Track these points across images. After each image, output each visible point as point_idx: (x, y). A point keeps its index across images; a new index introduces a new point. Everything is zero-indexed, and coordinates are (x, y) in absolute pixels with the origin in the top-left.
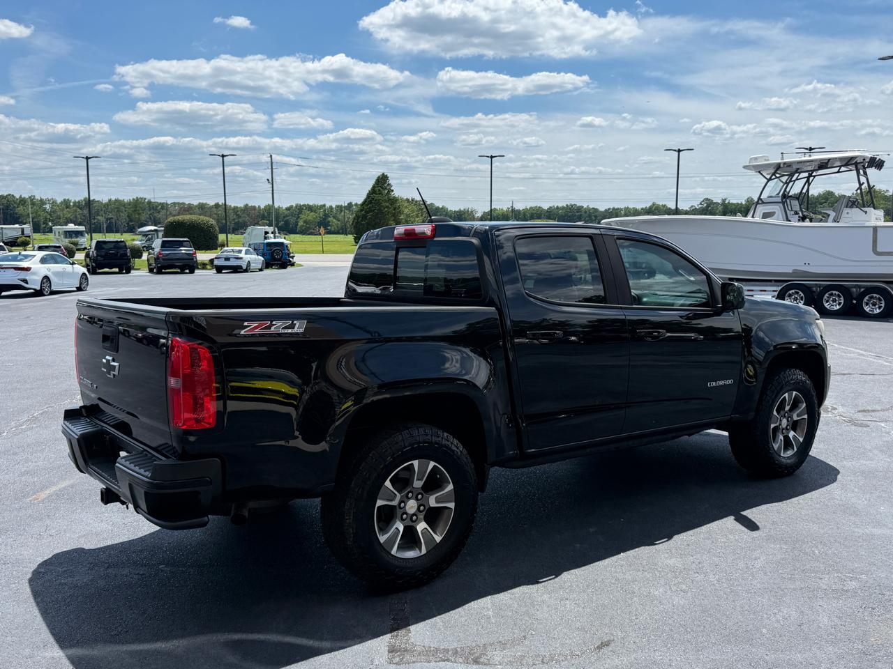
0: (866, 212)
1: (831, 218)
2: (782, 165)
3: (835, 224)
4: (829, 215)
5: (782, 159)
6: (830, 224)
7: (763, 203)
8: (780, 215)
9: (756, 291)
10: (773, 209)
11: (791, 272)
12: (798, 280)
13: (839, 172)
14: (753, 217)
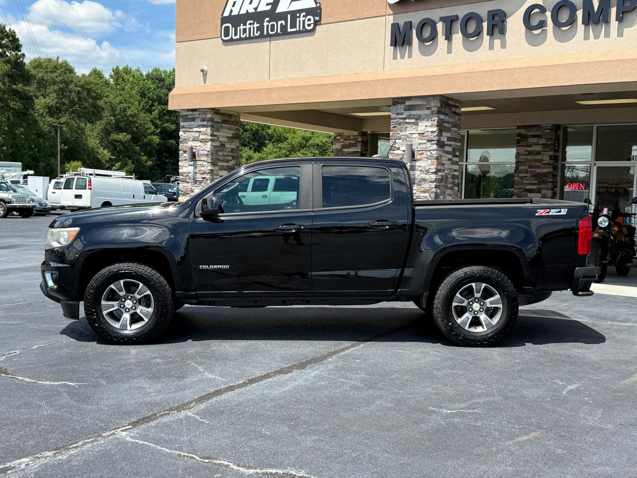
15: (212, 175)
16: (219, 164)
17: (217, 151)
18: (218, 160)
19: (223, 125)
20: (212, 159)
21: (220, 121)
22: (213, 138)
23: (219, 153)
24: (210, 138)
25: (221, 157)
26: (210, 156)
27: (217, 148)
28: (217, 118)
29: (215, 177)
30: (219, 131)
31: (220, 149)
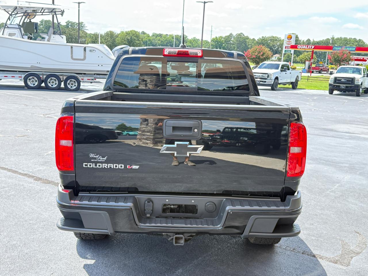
0: (62, 38)
1: (46, 39)
2: (18, 8)
3: (48, 42)
4: (45, 38)
5: (18, 4)
6: (46, 42)
7: (8, 27)
8: (19, 34)
9: (10, 77)
10: (14, 31)
11: (30, 67)
12: (33, 71)
13: (42, 15)
14: (3, 34)
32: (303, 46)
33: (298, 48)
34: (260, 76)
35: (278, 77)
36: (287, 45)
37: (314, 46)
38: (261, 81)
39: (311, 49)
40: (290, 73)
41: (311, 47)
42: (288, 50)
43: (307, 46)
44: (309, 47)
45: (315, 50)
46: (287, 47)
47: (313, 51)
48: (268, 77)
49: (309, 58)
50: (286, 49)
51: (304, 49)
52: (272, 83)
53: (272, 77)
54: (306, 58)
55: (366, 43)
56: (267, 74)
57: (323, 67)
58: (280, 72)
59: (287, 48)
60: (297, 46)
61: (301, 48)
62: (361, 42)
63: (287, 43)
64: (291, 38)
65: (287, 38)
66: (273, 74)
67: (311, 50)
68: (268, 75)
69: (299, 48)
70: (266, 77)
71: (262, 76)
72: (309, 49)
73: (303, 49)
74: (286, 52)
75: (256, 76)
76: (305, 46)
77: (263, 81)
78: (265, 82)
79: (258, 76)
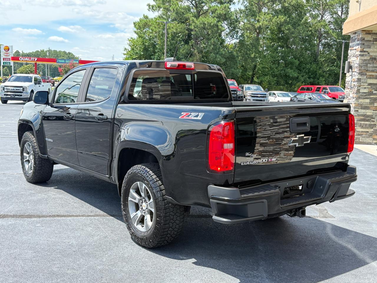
15: (359, 82)
16: (367, 74)
17: (367, 64)
18: (367, 71)
19: (375, 42)
20: (359, 70)
21: (372, 39)
22: (362, 53)
23: (369, 65)
24: (360, 53)
25: (371, 68)
26: (358, 68)
27: (367, 61)
28: (369, 37)
29: (362, 84)
30: (370, 48)
31: (370, 62)
32: (25, 58)
33: (19, 60)
34: (14, 90)
35: (33, 89)
36: (5, 57)
37: (37, 59)
38: (16, 95)
39: (34, 61)
40: (43, 86)
41: (34, 59)
42: (7, 62)
43: (29, 58)
44: (32, 59)
45: (38, 63)
46: (6, 58)
47: (36, 63)
48: (23, 91)
49: (30, 70)
50: (4, 61)
51: (27, 61)
52: (29, 97)
53: (28, 90)
54: (27, 71)
55: (75, 56)
56: (22, 87)
57: (49, 79)
58: (34, 85)
59: (6, 60)
60: (19, 57)
61: (23, 60)
62: (71, 55)
63: (4, 54)
64: (9, 49)
65: (4, 49)
66: (28, 87)
67: (34, 63)
68: (23, 89)
69: (22, 60)
70: (22, 90)
71: (16, 89)
72: (32, 61)
73: (25, 61)
74: (5, 64)
75: (9, 89)
76: (27, 58)
77: (18, 95)
78: (21, 95)
79: (11, 89)
